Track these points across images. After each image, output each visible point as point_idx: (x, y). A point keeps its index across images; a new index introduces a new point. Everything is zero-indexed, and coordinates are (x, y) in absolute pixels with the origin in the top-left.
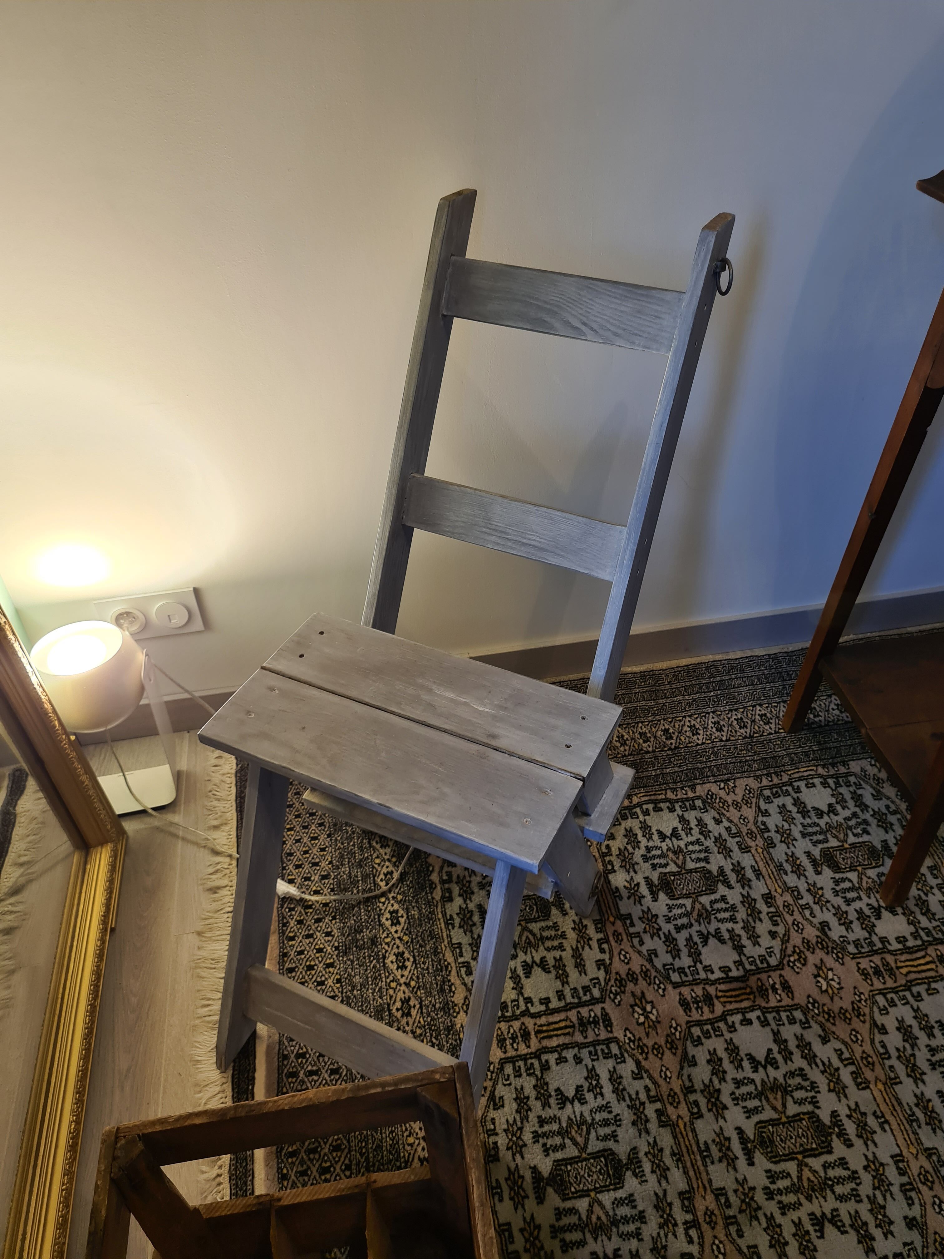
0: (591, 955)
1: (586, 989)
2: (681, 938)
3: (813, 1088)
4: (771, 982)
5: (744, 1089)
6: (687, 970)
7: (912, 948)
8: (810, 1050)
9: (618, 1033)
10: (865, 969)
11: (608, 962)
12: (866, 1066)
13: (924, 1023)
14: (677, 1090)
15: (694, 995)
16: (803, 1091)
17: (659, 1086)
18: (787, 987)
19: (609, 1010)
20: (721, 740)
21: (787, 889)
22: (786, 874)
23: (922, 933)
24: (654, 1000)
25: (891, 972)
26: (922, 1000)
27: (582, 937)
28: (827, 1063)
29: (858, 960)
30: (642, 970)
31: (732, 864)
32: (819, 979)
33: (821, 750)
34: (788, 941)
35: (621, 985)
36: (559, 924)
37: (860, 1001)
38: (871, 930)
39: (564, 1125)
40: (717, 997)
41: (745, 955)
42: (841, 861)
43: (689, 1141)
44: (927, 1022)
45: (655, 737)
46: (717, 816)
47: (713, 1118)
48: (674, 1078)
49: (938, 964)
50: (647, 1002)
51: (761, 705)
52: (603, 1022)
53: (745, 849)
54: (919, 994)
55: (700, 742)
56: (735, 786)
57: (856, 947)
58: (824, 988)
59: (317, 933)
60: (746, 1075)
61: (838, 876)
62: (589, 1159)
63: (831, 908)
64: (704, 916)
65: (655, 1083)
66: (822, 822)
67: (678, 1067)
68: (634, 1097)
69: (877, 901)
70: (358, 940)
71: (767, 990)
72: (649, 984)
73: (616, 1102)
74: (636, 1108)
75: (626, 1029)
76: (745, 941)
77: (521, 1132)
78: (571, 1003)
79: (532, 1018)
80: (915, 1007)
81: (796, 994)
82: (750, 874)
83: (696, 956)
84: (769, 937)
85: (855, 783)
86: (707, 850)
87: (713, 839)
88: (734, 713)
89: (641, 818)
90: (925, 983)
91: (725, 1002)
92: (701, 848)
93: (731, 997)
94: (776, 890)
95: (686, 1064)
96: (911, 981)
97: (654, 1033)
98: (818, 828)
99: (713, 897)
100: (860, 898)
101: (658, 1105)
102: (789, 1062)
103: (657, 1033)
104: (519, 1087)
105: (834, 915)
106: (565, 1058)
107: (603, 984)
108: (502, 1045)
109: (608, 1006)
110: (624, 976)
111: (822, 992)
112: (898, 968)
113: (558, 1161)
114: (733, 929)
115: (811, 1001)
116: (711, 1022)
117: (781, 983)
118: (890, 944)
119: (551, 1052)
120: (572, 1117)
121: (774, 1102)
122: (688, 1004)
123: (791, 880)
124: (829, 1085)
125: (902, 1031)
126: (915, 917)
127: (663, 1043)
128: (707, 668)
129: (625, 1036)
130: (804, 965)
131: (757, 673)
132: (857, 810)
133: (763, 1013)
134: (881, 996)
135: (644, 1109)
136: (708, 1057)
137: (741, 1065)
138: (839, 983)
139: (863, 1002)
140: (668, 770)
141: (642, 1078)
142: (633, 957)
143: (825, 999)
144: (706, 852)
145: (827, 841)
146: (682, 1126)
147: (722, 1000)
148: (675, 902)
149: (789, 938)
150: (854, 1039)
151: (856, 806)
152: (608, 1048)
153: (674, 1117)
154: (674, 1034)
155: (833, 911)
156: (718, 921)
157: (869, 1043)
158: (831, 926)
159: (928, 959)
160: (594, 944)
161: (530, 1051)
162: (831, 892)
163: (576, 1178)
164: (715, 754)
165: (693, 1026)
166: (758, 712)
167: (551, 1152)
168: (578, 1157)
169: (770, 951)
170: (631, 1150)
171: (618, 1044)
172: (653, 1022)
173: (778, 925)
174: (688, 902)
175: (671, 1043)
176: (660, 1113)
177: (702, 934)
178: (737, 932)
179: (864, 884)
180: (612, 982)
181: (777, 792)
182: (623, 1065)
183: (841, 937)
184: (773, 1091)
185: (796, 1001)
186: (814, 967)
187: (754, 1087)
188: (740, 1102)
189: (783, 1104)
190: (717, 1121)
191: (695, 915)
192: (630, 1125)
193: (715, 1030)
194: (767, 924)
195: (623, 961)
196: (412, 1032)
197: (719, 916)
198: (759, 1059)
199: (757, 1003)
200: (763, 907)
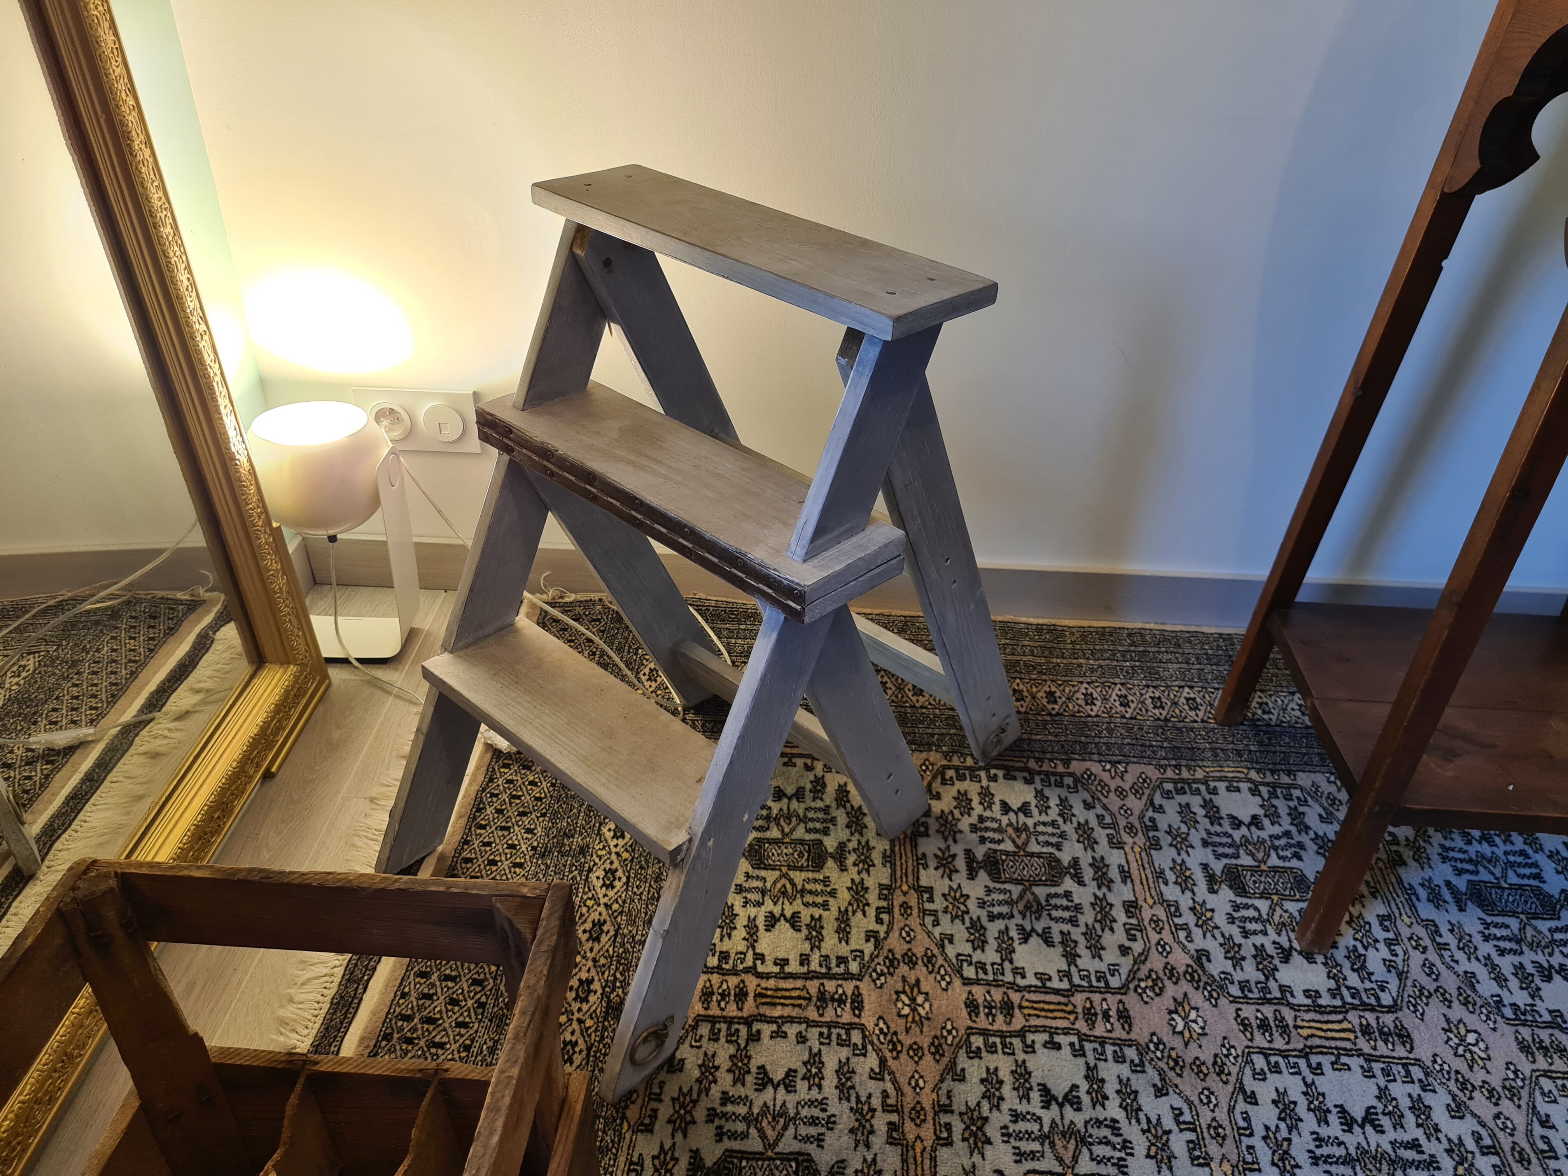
0: (862, 923)
1: (842, 960)
2: (993, 929)
3: (1124, 1148)
4: (1105, 1007)
5: (1022, 1126)
6: (989, 967)
7: (1325, 1007)
8: (1135, 1099)
9: (868, 1019)
10: (1246, 1018)
11: (882, 935)
12: (1212, 1138)
13: (1316, 1103)
14: (927, 1105)
15: (988, 998)
16: (1109, 1148)
17: (902, 1094)
18: (1124, 1016)
19: (864, 991)
20: (1123, 717)
21: (1162, 901)
22: (1166, 883)
23: (1345, 992)
24: (931, 992)
25: (1284, 1029)
26: (1322, 1074)
27: (856, 900)
28: (1154, 1121)
29: (1239, 1006)
30: (926, 955)
31: (1093, 858)
32: (1175, 1016)
33: (1261, 752)
34: (1144, 962)
35: (892, 965)
36: (833, 880)
37: (1227, 1056)
38: (1270, 973)
39: (756, 1111)
40: (1021, 1007)
41: (1077, 966)
42: (1251, 884)
43: (923, 1170)
44: (1321, 1103)
45: (1034, 697)
46: (1090, 800)
47: (967, 1151)
48: (927, 1090)
49: (1359, 1034)
50: (920, 992)
51: (1191, 687)
52: (852, 1003)
53: (1116, 844)
54: (1319, 1065)
55: (1093, 714)
56: (1126, 771)
57: (1242, 989)
58: (1180, 1028)
59: (516, 828)
60: (1031, 1110)
61: (1239, 900)
62: (774, 1159)
63: (1218, 936)
64: (1033, 909)
65: (898, 1089)
66: (1237, 835)
67: (938, 1078)
68: (863, 1099)
69: (1290, 941)
70: (563, 845)
71: (1096, 1014)
72: (930, 973)
73: (836, 1100)
74: (861, 1114)
75: (881, 1018)
76: (1082, 950)
77: (694, 1106)
78: (815, 972)
79: (757, 977)
80: (1309, 1081)
81: (1136, 1029)
82: (1114, 873)
83: (1007, 952)
84: (1118, 952)
85: (1298, 798)
86: (1063, 835)
87: (1075, 824)
88: (1151, 689)
89: (985, 783)
90: (1332, 1054)
91: (1029, 1015)
92: (1055, 831)
93: (1043, 1010)
94: (1145, 900)
95: (949, 1077)
96: (1311, 1047)
97: (918, 1031)
98: (1229, 840)
99: (1053, 890)
100: (1265, 933)
101: (894, 1117)
102: (1098, 1107)
103: (922, 1032)
104: (710, 1054)
105: (1221, 945)
106: (786, 1033)
107: (867, 958)
108: (706, 1000)
109: (865, 986)
110: (899, 956)
111: (1174, 1032)
112: (1296, 1027)
113: (732, 1151)
114: (1069, 932)
115: (1155, 1039)
116: (1002, 1035)
117: (1118, 1010)
118: (1293, 996)
119: (768, 1022)
120: (770, 1104)
121: (1061, 1151)
122: (977, 1007)
123: (1171, 892)
124: (1149, 1149)
125: (1280, 1105)
126: (1340, 972)
127: (925, 1046)
128: (1129, 635)
129: (877, 1025)
130: (1157, 995)
131: (1198, 652)
132: (1293, 829)
133: (1081, 1041)
134: (1261, 1057)
135: (872, 1117)
136: (984, 1076)
137: (1028, 1095)
138: (1203, 1028)
139: (1231, 1058)
140: (1039, 737)
141: (883, 1079)
142: (919, 937)
143: (1177, 1042)
144: (1061, 836)
145: (1237, 857)
146: (918, 1151)
147: (1026, 1011)
148: (998, 886)
149: (1146, 959)
150: (1205, 1101)
151: (1292, 824)
152: (848, 1034)
153: (911, 1137)
154: (946, 1038)
155: (1221, 940)
156: (1051, 919)
157: (1225, 1110)
158: (1212, 958)
159: (1345, 1025)
160: (871, 912)
161: (740, 1014)
162: (1224, 917)
164: (1110, 731)
165: (973, 1034)
166: (1185, 694)
167: (725, 1138)
168: (761, 1153)
169: (1114, 969)
170: (837, 1162)
171: (863, 1032)
172: (921, 1016)
173: (1135, 940)
174: (1016, 890)
175: (936, 1047)
176: (892, 1127)
177: (1023, 929)
178: (1074, 937)
179: (1276, 918)
180: (880, 960)
181: (1182, 788)
182: (862, 1059)
183: (1223, 973)
184: (1065, 1137)
185: (1133, 1036)
186: (1172, 1001)
187: (1038, 1127)
188: (1012, 1140)
189: (1073, 1157)
190: (971, 1155)
191: (1021, 906)
192: (846, 1131)
193: (1004, 1045)
194: (1120, 936)
195: (904, 938)
196: (594, 960)
197: (1054, 913)
198: (1056, 1094)
199: (1076, 1027)
200: (1121, 916)
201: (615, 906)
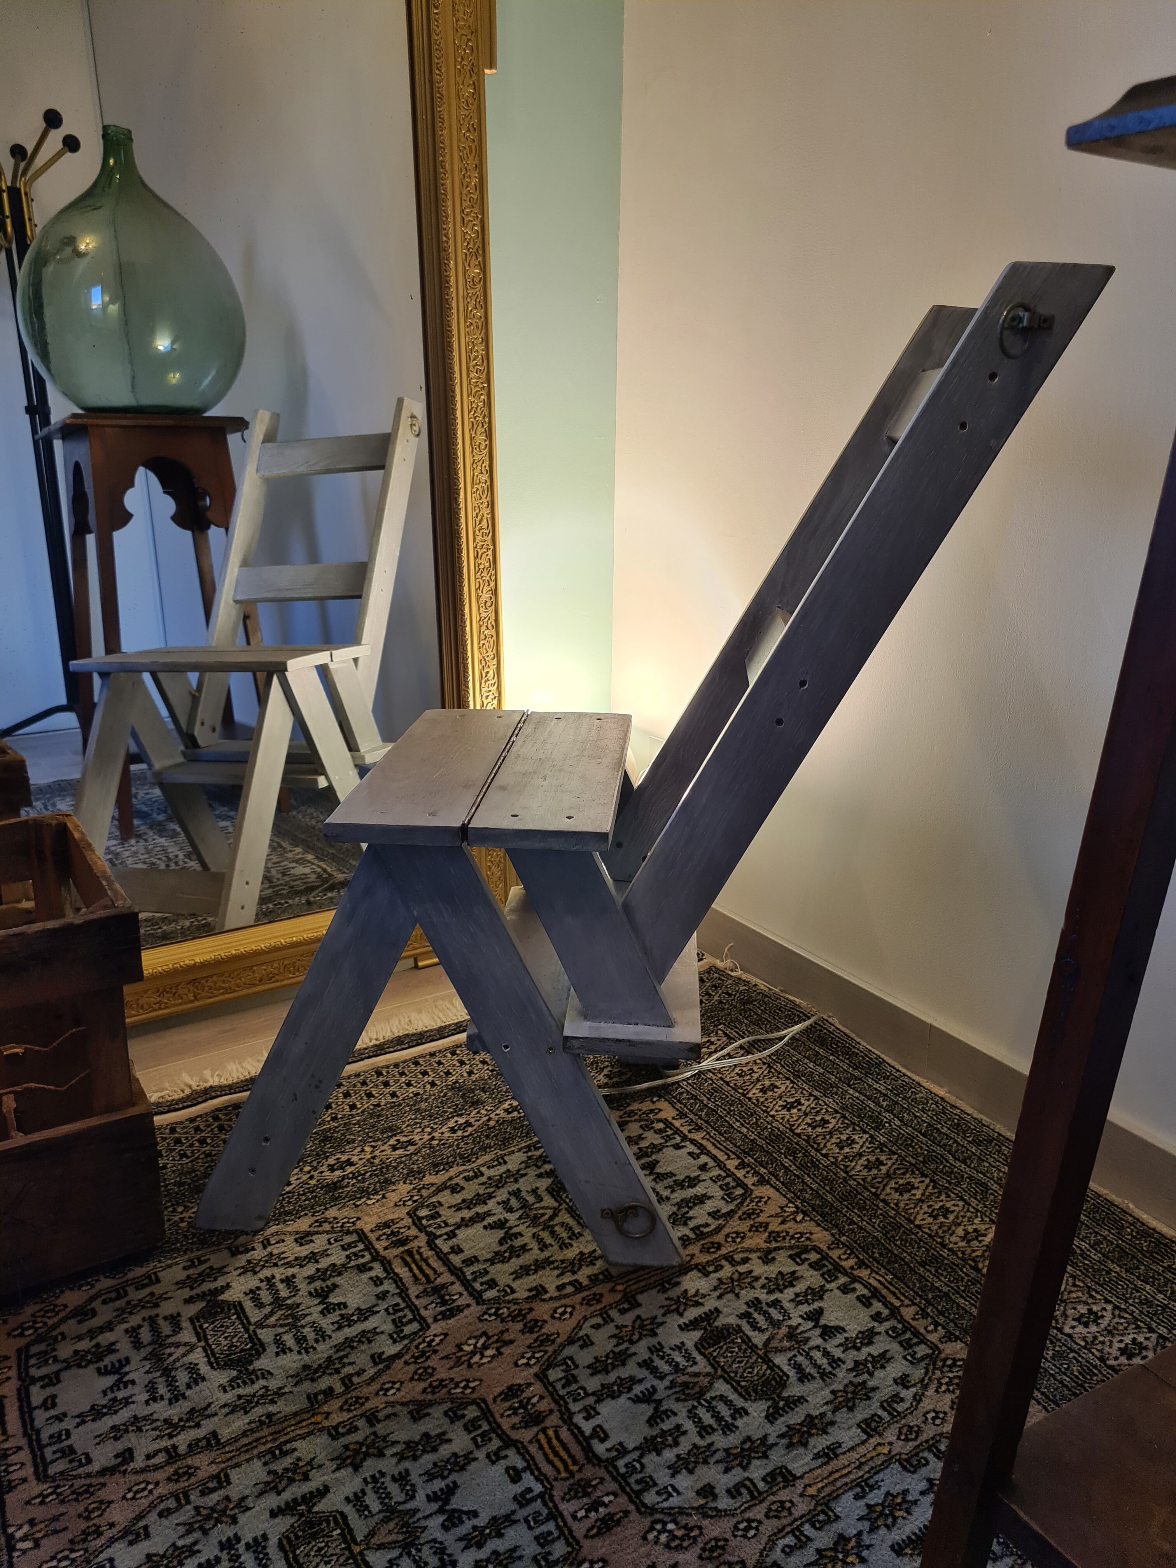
0: (549, 1279)
1: (492, 1283)
2: (630, 1371)
4: (606, 1499)
5: (393, 1487)
6: (574, 1386)
9: (436, 1328)
11: (546, 1297)
14: (368, 1405)
15: (535, 1400)
17: (369, 1384)
18: (607, 1524)
19: (467, 1312)
21: (825, 1503)
22: (858, 1497)
24: (505, 1356)
27: (572, 1263)
30: (549, 1335)
31: (823, 1414)
34: (705, 1516)
35: (515, 1317)
36: (582, 1239)
39: (289, 1302)
40: (543, 1430)
41: (642, 1456)
43: (294, 1430)
46: (914, 1380)
47: (336, 1454)
50: (498, 1349)
52: (448, 1310)
53: (870, 1427)
55: (1067, 1330)
60: (418, 1487)
62: (248, 1333)
64: (689, 1391)
65: (372, 1379)
67: (405, 1400)
68: (345, 1360)
70: (473, 1092)
71: (588, 1495)
72: (529, 1347)
73: (332, 1344)
74: (327, 1367)
75: (446, 1335)
76: (669, 1455)
77: (271, 1267)
78: (463, 1273)
79: (428, 1243)
81: (598, 1542)
82: (819, 1442)
83: (608, 1393)
84: (699, 1487)
86: (827, 1375)
87: (857, 1381)
89: (832, 1286)
91: (538, 1441)
92: (826, 1367)
94: (808, 1486)
95: (412, 1408)
97: (450, 1365)
101: (339, 1389)
102: (462, 1544)
104: (328, 1252)
106: (382, 1284)
107: (508, 1298)
108: (380, 1227)
109: (474, 1310)
110: (529, 1317)
113: (241, 1305)
114: (685, 1433)
116: (496, 1428)
117: (611, 1516)
119: (385, 1270)
120: (302, 1307)
121: (383, 1531)
122: (515, 1396)
123: (849, 1507)
127: (436, 1377)
130: (667, 1546)
133: (541, 1495)
135: (330, 1374)
136: (433, 1433)
137: (436, 1477)
141: (376, 1364)
142: (567, 1322)
144: (823, 1374)
146: (313, 1419)
147: (541, 1436)
148: (694, 1352)
149: (711, 1517)
152: (410, 1321)
153: (325, 1409)
154: (457, 1387)
156: (690, 1411)
160: (568, 1278)
161: (381, 1251)
163: (222, 1326)
165: (478, 1406)
167: (251, 1296)
168: (249, 1323)
169: (669, 1492)
170: (268, 1371)
171: (420, 1330)
172: (469, 1360)
173: (733, 1497)
174: (702, 1367)
175: (440, 1385)
176: (329, 1392)
177: (652, 1394)
178: (682, 1439)
180: (513, 1308)
182: (390, 1341)
184: (403, 1526)
185: (586, 1543)
187: (401, 1498)
188: (370, 1486)
189: (382, 1544)
190: (332, 1460)
191: (682, 1379)
192: (302, 1363)
193: (483, 1435)
194: (723, 1481)
195: (555, 1312)
196: (374, 1158)
197: (701, 1412)
198: (452, 1501)
199: (554, 1483)
200: (758, 1471)
201: (435, 1142)
